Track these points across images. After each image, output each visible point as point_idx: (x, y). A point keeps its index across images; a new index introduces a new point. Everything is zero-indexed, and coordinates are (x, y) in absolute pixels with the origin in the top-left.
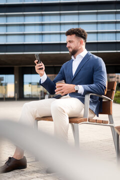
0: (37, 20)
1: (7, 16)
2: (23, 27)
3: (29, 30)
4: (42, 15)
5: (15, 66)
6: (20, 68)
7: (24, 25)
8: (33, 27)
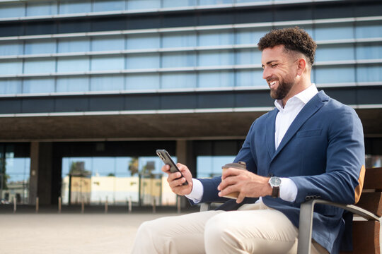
0: (225, 42)
1: (162, 35)
2: (194, 57)
3: (207, 63)
4: (235, 31)
5: (179, 139)
6: (188, 142)
7: (197, 52)
8: (215, 57)
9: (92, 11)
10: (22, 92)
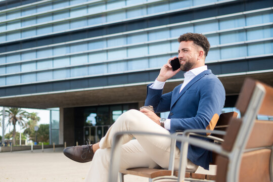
1: (219, 21)
2: (244, 34)
3: (253, 37)
7: (246, 30)
8: (260, 32)
9: (169, 10)
10: (128, 70)
